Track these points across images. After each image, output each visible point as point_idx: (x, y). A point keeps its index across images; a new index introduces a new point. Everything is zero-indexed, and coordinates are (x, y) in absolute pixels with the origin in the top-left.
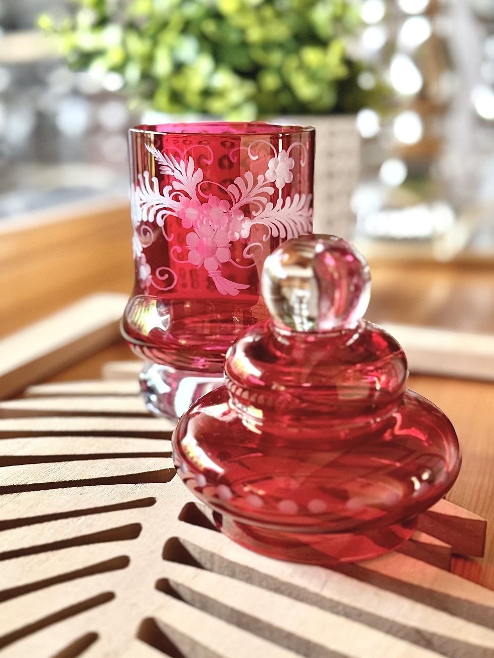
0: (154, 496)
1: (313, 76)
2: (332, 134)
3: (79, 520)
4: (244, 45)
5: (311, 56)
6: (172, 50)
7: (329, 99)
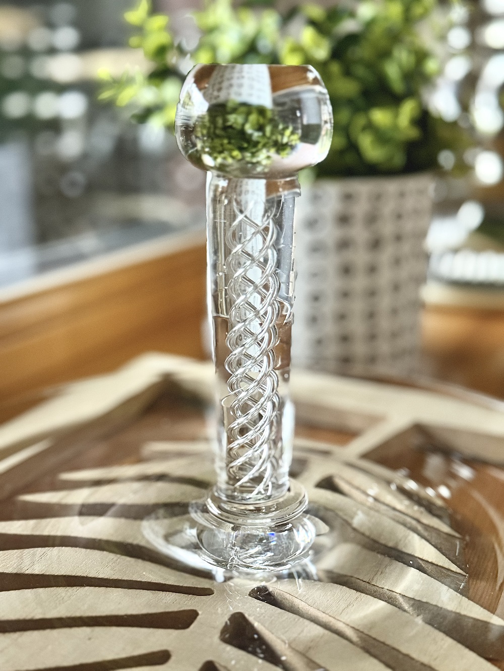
1: (381, 137)
2: (402, 195)
5: (380, 116)
7: (399, 159)
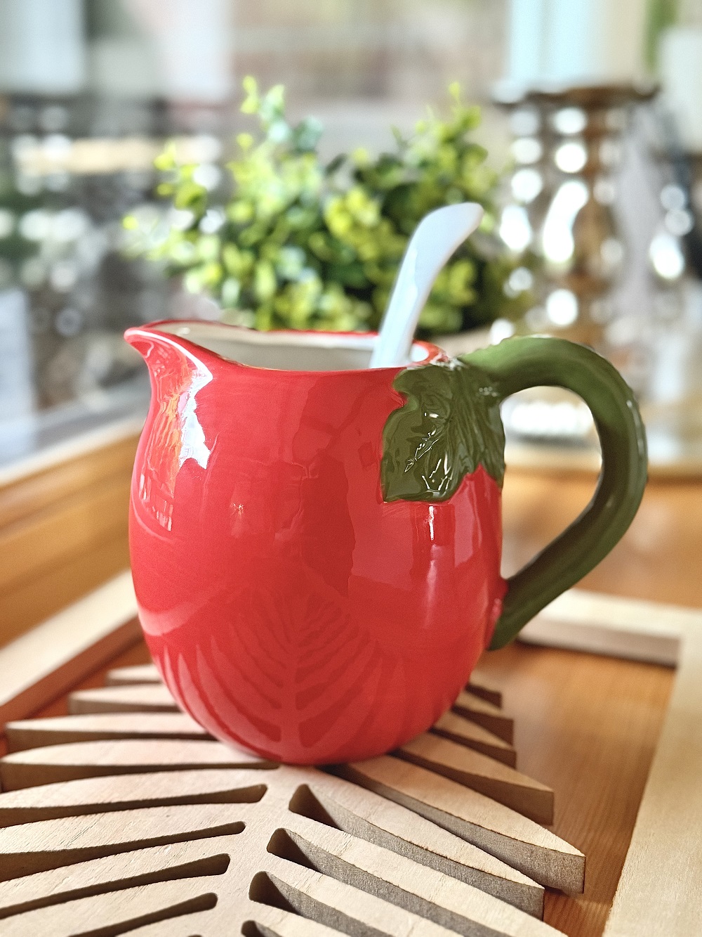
0: (243, 821)
4: (358, 262)
6: (275, 266)
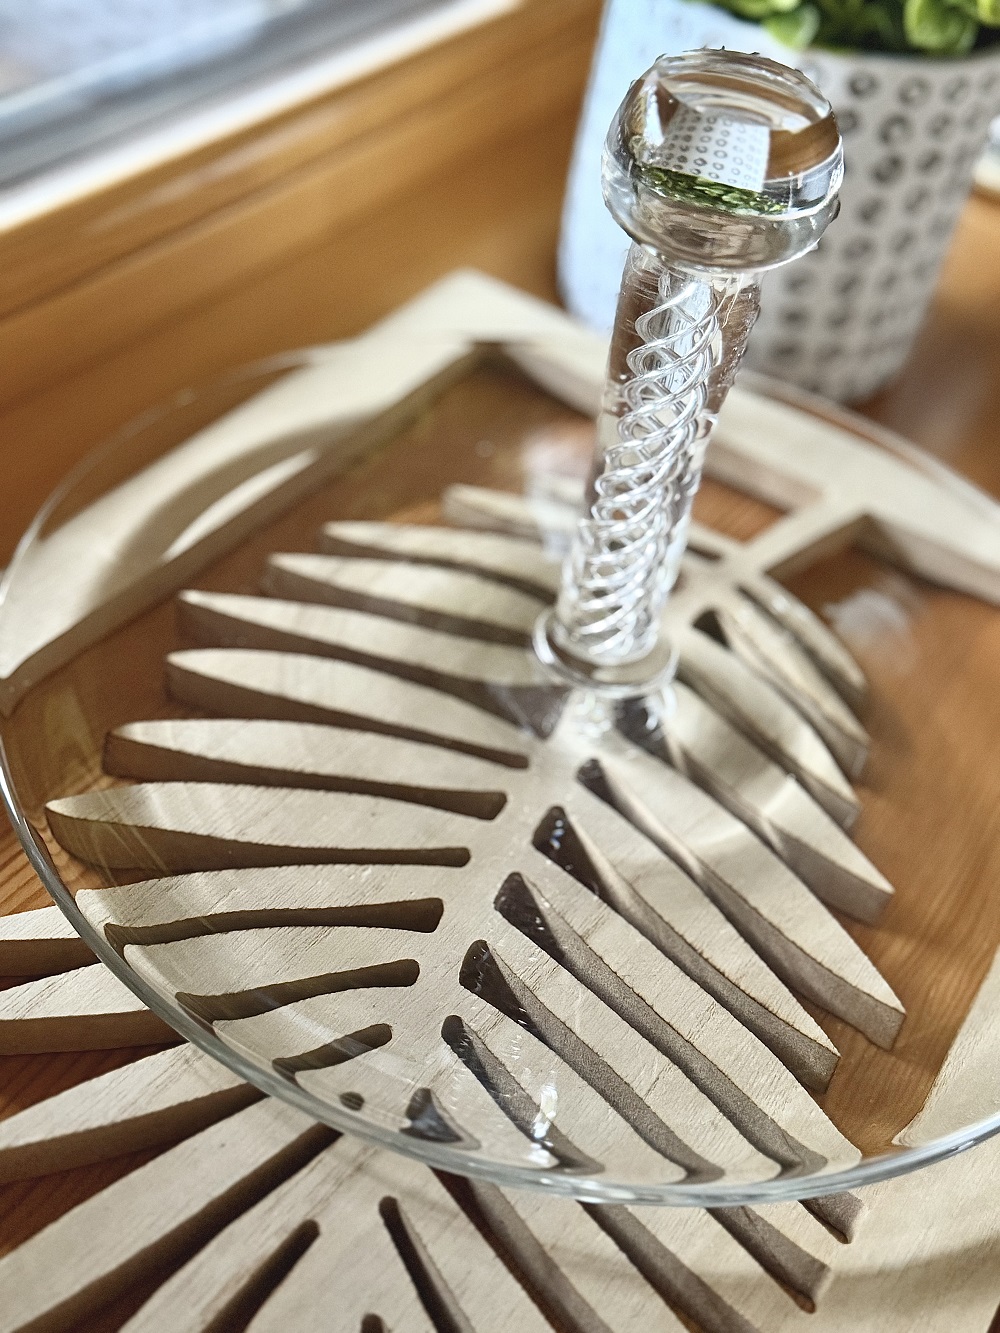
0: (469, 846)
3: (364, 870)
